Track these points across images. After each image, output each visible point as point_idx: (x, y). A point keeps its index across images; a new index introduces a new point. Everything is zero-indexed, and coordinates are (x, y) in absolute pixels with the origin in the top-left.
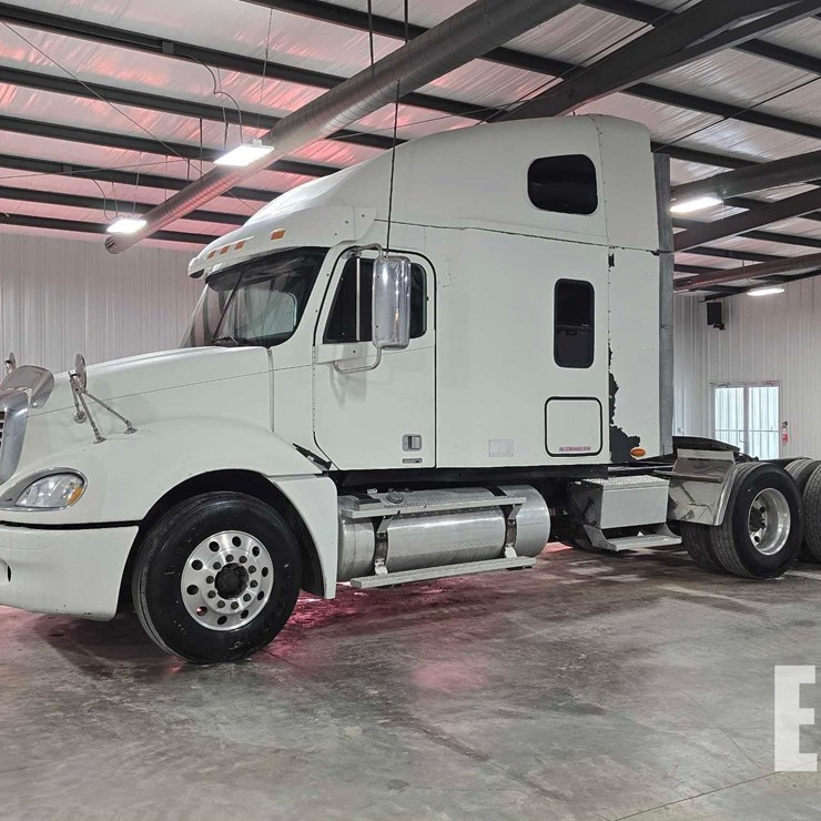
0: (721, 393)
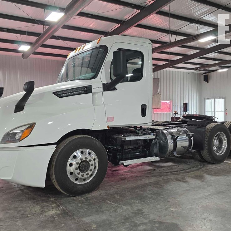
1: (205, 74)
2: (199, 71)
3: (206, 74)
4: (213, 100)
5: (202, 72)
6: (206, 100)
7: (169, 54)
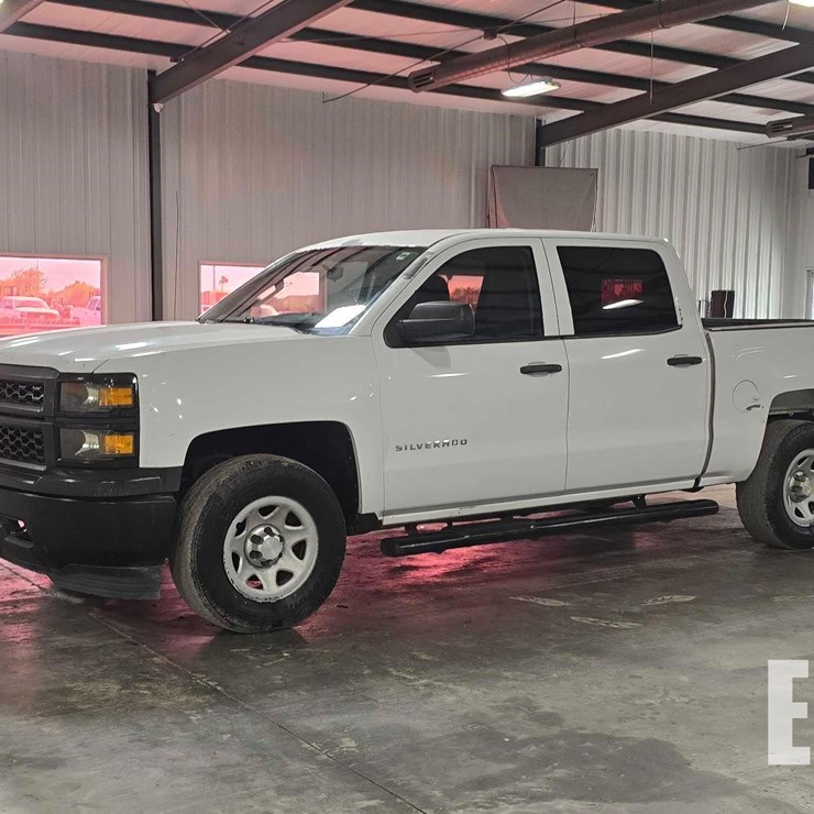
5: (802, 144)
7: (649, 55)
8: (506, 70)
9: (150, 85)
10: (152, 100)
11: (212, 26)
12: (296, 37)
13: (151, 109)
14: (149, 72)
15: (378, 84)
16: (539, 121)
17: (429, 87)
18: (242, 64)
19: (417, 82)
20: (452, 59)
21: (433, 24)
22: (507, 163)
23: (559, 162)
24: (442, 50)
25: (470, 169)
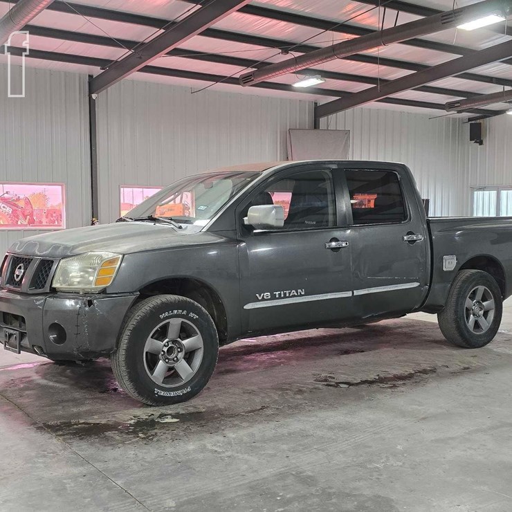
0: (478, 195)
1: (473, 122)
2: (459, 112)
3: (478, 121)
4: (494, 193)
5: (466, 115)
6: (475, 192)
7: (377, 63)
8: (294, 73)
9: (90, 83)
10: (91, 92)
11: (123, 48)
12: (170, 54)
13: (90, 98)
14: (89, 76)
15: (222, 82)
16: (316, 104)
17: (251, 83)
18: (140, 70)
19: (245, 80)
20: (263, 67)
21: (252, 45)
22: (298, 128)
23: (328, 126)
24: (258, 61)
25: (277, 132)
